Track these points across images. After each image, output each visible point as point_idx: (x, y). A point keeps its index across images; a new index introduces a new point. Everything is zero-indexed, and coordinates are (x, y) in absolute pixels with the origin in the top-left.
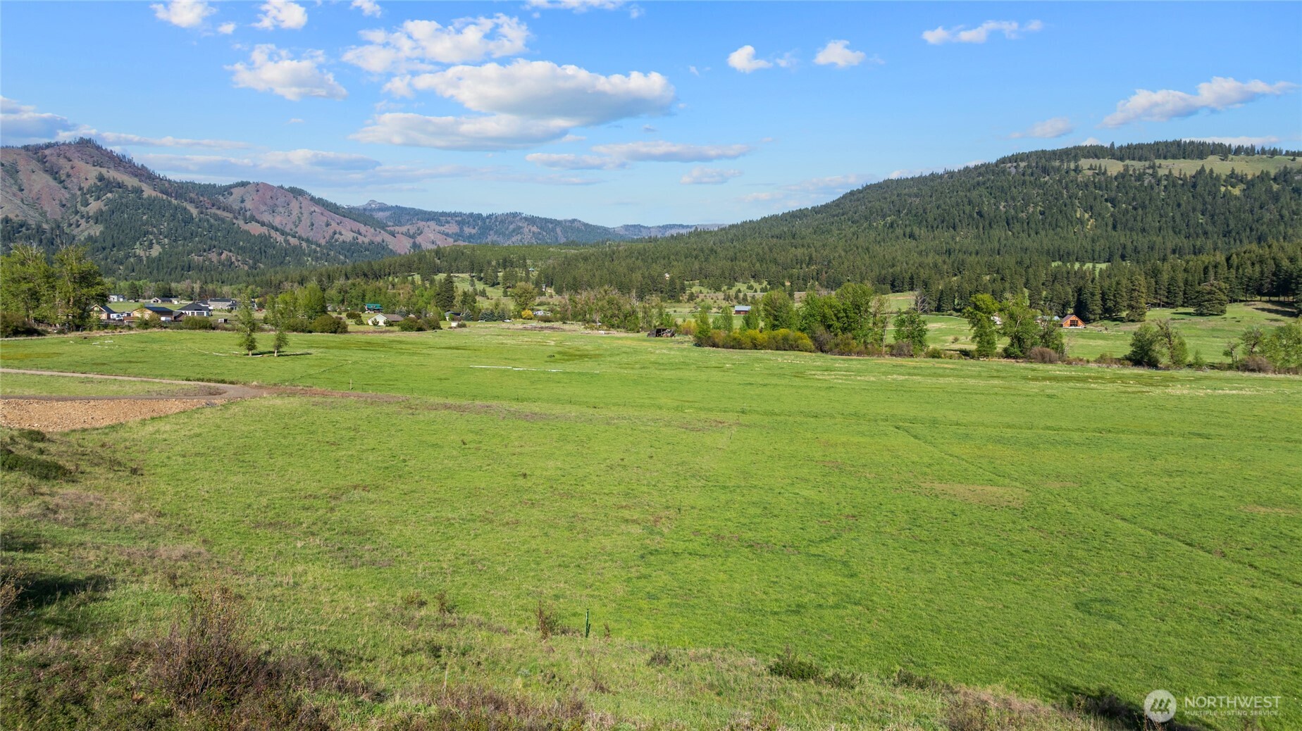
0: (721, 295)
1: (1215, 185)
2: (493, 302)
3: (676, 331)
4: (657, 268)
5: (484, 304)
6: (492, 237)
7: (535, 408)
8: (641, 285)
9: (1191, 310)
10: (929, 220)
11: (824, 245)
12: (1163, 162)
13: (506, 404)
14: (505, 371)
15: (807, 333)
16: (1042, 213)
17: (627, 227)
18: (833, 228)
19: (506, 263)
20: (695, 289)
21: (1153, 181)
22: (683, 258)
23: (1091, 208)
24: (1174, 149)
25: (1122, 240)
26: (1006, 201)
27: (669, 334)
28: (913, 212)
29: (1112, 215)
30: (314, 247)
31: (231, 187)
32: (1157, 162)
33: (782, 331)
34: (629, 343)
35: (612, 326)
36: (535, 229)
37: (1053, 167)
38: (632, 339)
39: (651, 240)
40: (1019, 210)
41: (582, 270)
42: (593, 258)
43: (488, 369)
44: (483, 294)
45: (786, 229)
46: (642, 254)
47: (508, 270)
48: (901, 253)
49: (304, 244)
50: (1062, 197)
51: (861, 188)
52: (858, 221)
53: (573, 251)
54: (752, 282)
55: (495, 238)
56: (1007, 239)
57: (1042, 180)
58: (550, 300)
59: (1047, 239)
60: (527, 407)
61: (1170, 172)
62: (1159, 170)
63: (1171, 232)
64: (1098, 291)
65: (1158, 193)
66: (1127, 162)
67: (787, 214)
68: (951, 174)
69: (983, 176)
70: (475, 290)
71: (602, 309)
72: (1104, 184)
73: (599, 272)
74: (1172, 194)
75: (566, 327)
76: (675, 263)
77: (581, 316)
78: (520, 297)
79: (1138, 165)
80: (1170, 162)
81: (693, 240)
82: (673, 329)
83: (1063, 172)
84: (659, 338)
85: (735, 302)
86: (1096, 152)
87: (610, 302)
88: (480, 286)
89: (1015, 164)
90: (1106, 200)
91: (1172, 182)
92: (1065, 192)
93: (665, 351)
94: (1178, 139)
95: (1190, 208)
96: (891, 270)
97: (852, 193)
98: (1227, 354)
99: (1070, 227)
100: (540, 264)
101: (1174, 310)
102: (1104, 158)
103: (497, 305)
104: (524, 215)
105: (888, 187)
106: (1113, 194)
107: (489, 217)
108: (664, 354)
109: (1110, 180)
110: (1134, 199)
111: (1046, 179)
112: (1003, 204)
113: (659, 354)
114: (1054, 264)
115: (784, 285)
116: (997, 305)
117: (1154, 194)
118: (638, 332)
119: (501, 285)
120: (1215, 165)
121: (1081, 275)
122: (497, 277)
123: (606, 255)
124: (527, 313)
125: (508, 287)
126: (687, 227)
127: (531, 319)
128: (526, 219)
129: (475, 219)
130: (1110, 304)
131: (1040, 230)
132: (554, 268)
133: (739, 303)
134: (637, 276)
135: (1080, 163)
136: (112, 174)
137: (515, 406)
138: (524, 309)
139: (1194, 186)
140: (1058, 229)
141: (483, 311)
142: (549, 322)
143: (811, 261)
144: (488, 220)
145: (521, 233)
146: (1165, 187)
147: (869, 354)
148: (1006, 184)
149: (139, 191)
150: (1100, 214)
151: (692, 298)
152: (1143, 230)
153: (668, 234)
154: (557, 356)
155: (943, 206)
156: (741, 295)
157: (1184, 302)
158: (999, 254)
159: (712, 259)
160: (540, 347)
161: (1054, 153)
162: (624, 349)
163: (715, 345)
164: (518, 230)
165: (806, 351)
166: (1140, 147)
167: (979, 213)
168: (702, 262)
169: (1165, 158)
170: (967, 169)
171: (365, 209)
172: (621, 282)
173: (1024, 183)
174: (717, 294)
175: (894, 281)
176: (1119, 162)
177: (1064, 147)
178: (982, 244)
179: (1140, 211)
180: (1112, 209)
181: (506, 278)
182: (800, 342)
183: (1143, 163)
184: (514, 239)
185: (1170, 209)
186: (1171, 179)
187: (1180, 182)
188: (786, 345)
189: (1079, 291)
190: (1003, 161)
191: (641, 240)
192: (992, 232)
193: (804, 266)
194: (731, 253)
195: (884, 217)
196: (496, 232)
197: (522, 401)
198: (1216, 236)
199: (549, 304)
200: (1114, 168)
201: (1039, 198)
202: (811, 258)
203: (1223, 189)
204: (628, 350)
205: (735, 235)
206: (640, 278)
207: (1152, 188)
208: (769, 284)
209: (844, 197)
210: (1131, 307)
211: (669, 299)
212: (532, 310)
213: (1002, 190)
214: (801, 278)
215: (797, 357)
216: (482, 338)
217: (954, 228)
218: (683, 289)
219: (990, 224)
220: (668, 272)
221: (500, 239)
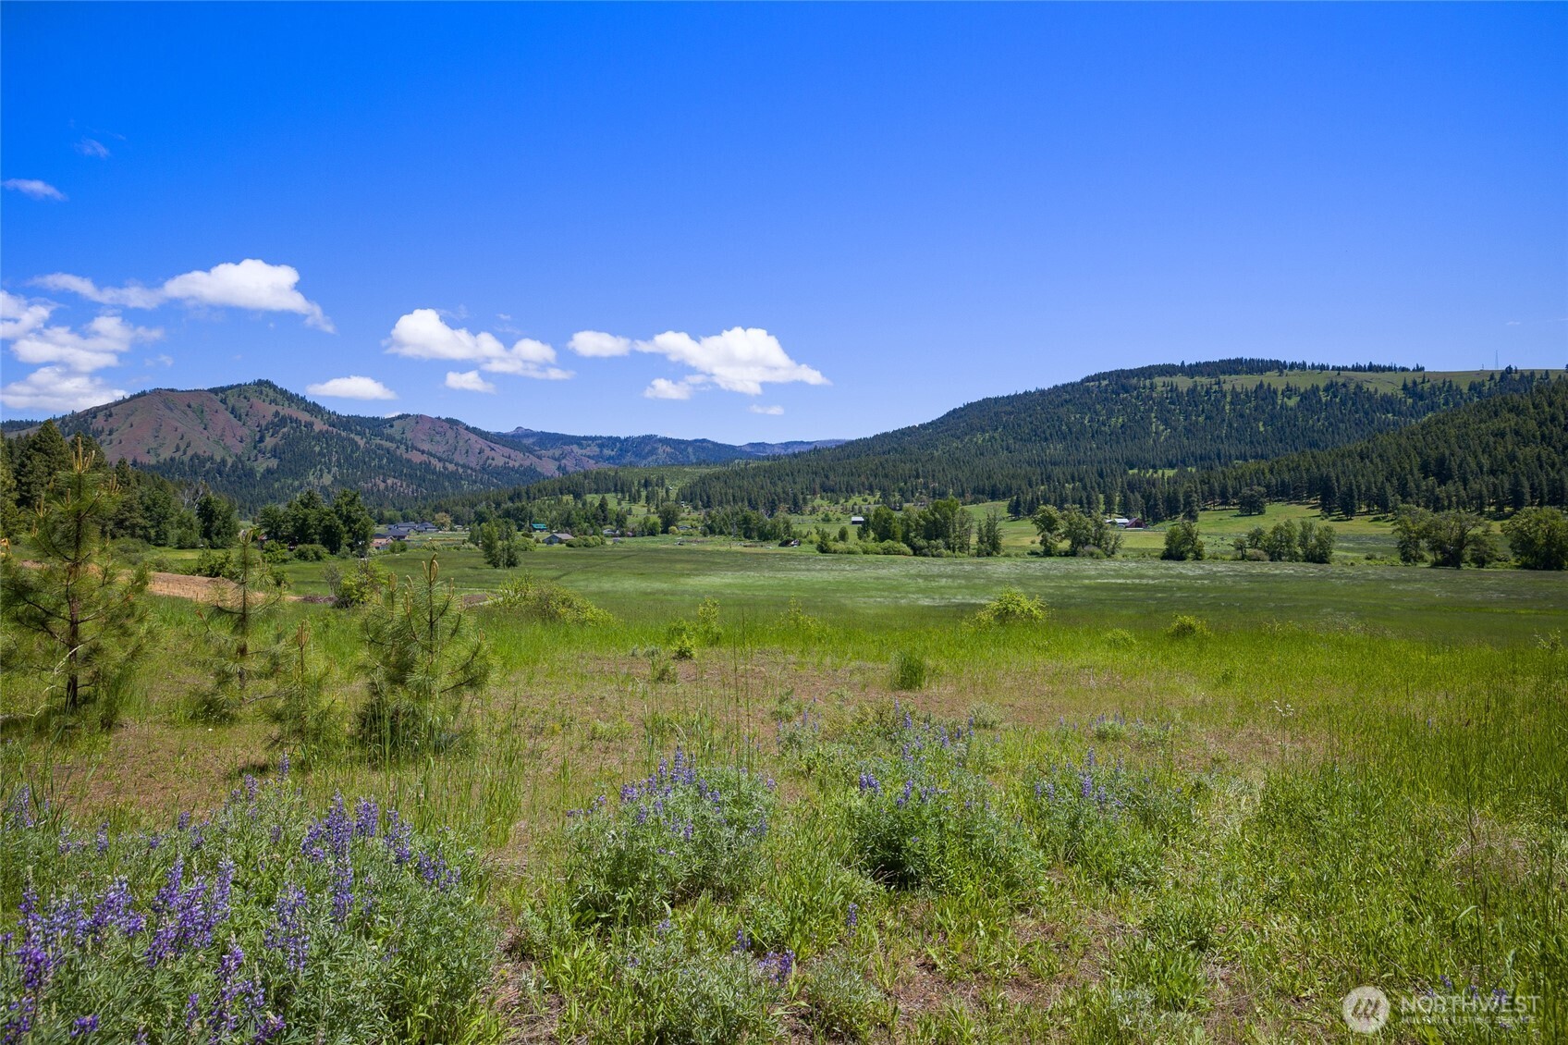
0: (839, 507)
1: (1273, 397)
3: (801, 542)
5: (632, 521)
11: (929, 460)
12: (1227, 378)
15: (906, 541)
17: (751, 445)
19: (647, 483)
20: (817, 502)
21: (1219, 395)
23: (1166, 420)
26: (1091, 416)
28: (1009, 428)
30: (469, 471)
31: (393, 419)
32: (1222, 378)
35: (748, 538)
36: (669, 449)
37: (1131, 385)
39: (775, 458)
40: (1102, 424)
41: (715, 488)
42: (724, 476)
44: (630, 512)
45: (896, 445)
46: (769, 472)
48: (996, 465)
49: (461, 470)
51: (962, 406)
54: (868, 496)
57: (1122, 396)
58: (689, 516)
61: (1234, 386)
62: (1224, 386)
63: (1235, 441)
64: (1159, 498)
66: (1197, 378)
68: (1042, 393)
69: (1070, 394)
70: (623, 508)
72: (1176, 399)
77: (719, 529)
78: (667, 515)
80: (1233, 378)
82: (799, 540)
83: (1140, 389)
85: (851, 514)
86: (1168, 370)
88: (626, 504)
89: (1097, 382)
90: (1179, 414)
91: (1236, 396)
94: (1240, 357)
95: (1251, 418)
96: (988, 481)
97: (954, 411)
99: (1146, 438)
100: (678, 483)
102: (1175, 375)
103: (645, 522)
107: (627, 439)
109: (1181, 395)
111: (1125, 396)
112: (1088, 418)
114: (1131, 472)
121: (1152, 483)
123: (736, 473)
124: (672, 528)
126: (808, 443)
128: (660, 440)
131: (1121, 442)
132: (691, 486)
133: (855, 515)
135: (1154, 380)
136: (286, 411)
138: (670, 525)
139: (1257, 400)
140: (1136, 440)
142: (693, 536)
144: (625, 443)
145: (657, 453)
146: (1231, 400)
148: (1090, 401)
149: (309, 425)
150: (1173, 426)
151: (813, 510)
153: (790, 451)
156: (856, 507)
157: (1236, 505)
158: (1085, 464)
161: (1131, 371)
163: (834, 552)
164: (653, 450)
166: (1207, 364)
169: (1229, 374)
170: (1056, 387)
171: (513, 436)
173: (1106, 399)
174: (836, 506)
175: (990, 491)
176: (1189, 379)
177: (1140, 366)
179: (1208, 423)
180: (1184, 421)
181: (648, 497)
182: (901, 548)
183: (1210, 379)
186: (1234, 393)
187: (1243, 396)
190: (1088, 379)
195: (983, 433)
196: (633, 453)
198: (1274, 442)
200: (1185, 384)
201: (1119, 413)
203: (1280, 400)
207: (1219, 402)
208: (882, 496)
209: (949, 414)
210: (1186, 509)
211: (794, 511)
212: (677, 526)
213: (1086, 406)
217: (1045, 441)
218: (805, 503)
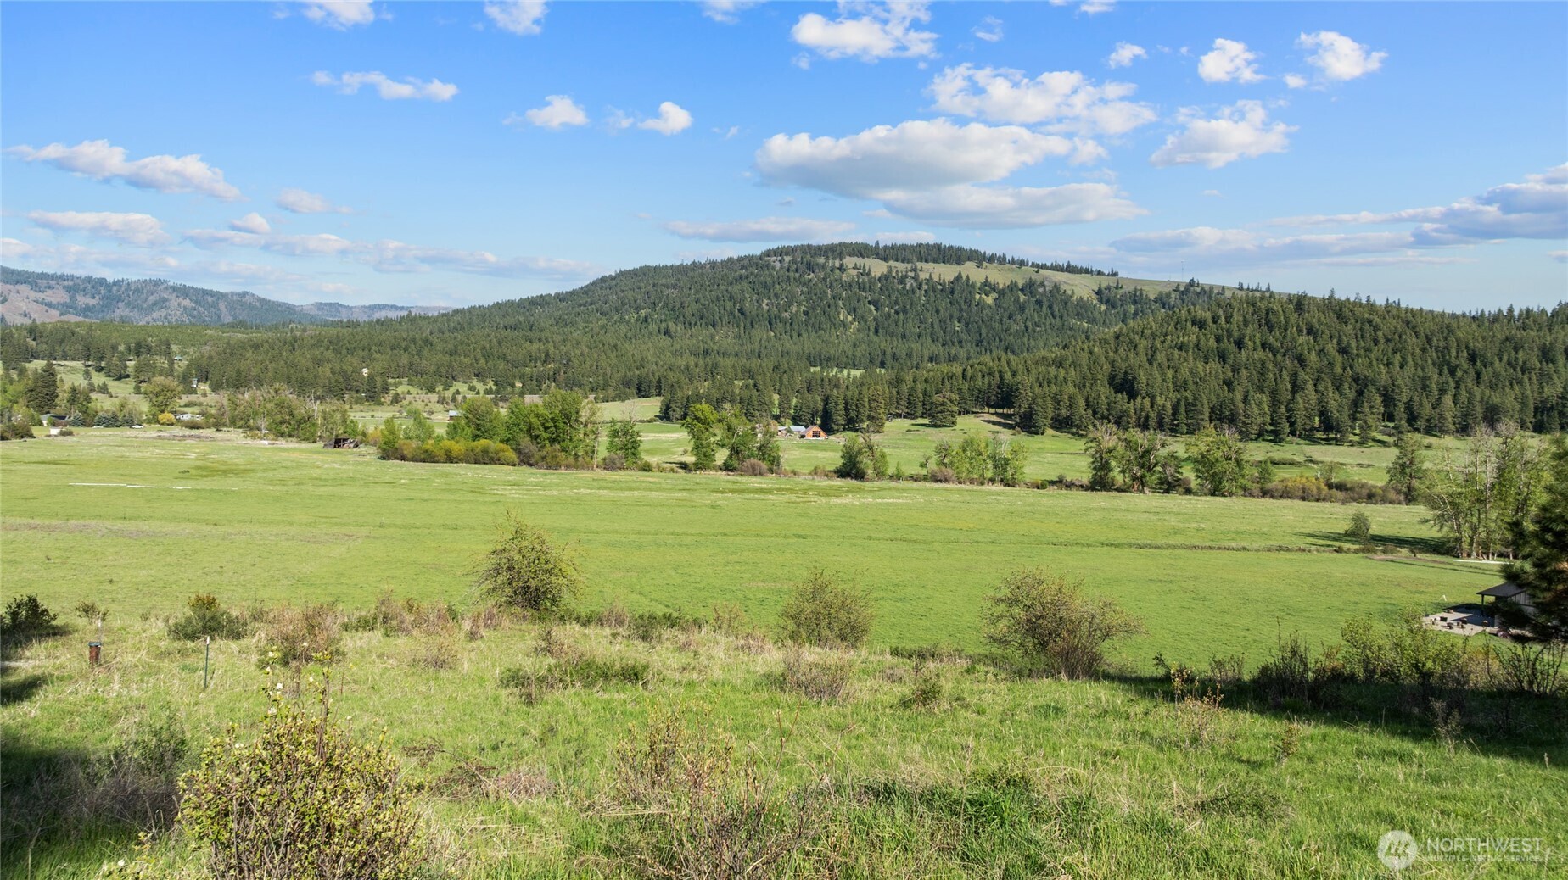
0: (434, 397)
1: (970, 292)
2: (117, 401)
3: (362, 439)
4: (354, 361)
5: (102, 404)
6: (121, 311)
7: (144, 526)
8: (330, 382)
9: (927, 421)
10: (686, 315)
11: (564, 341)
12: (925, 266)
13: (108, 523)
14: (115, 488)
15: (511, 445)
16: (806, 313)
17: (320, 306)
18: (578, 319)
19: (139, 349)
20: (402, 389)
21: (914, 284)
22: (389, 349)
23: (855, 310)
24: (934, 253)
25: (883, 345)
26: (769, 298)
27: (352, 445)
28: (670, 305)
29: (874, 319)
32: (919, 265)
33: (483, 442)
34: (293, 456)
35: (282, 435)
36: (187, 303)
37: (817, 264)
38: (301, 450)
39: (349, 324)
40: (781, 310)
41: (250, 363)
42: (266, 345)
43: (93, 487)
44: (104, 389)
45: (521, 319)
46: (335, 344)
47: (142, 358)
48: (651, 352)
50: (826, 296)
51: (613, 274)
52: (607, 313)
53: (240, 335)
54: (475, 382)
55: (127, 312)
56: (768, 340)
57: (806, 277)
58: (202, 399)
59: (809, 343)
60: (132, 526)
61: (930, 276)
62: (920, 273)
63: (929, 340)
64: (841, 401)
65: (919, 298)
66: (891, 263)
67: (525, 300)
68: (713, 265)
69: (746, 270)
70: (91, 384)
71: (269, 414)
72: (868, 285)
73: (274, 365)
74: (932, 299)
75: (219, 435)
76: (379, 356)
77: (243, 421)
78: (157, 396)
79: (901, 267)
80: (929, 266)
81: (405, 326)
82: (359, 438)
83: (828, 270)
84: (338, 450)
85: (452, 406)
86: (861, 250)
87: (280, 405)
88: (98, 379)
89: (780, 258)
90: (870, 303)
91: (933, 287)
92: (829, 291)
93: (336, 465)
94: (938, 243)
95: (947, 314)
96: (637, 372)
97: (603, 279)
98: (923, 465)
99: (833, 330)
100: (191, 351)
101: (913, 422)
102: (868, 257)
103: (122, 406)
104: (171, 284)
105: (644, 274)
106: (876, 296)
107: (118, 283)
108: (334, 468)
109: (872, 281)
110: (896, 303)
111: (810, 277)
112: (766, 301)
113: (326, 469)
114: (812, 369)
115: (513, 386)
116: (716, 415)
117: (915, 299)
118: (314, 442)
119: (131, 378)
120: (970, 271)
121: (835, 384)
122: (126, 367)
123: (285, 343)
124: (167, 416)
125: (142, 382)
127: (172, 424)
128: (174, 289)
129: (95, 285)
130: (853, 414)
131: (803, 332)
132: (210, 358)
134: (325, 372)
135: (844, 261)
137: (119, 524)
138: (163, 412)
139: (952, 292)
140: (821, 332)
141: (101, 414)
142: (198, 428)
143: (547, 359)
144: (115, 288)
145: (167, 308)
146: (926, 291)
147: (577, 468)
148: (769, 280)
150: (863, 317)
151: (396, 399)
152: (904, 336)
153: (375, 317)
154: (193, 472)
155: (702, 300)
156: (459, 398)
157: (923, 413)
158: (759, 356)
159: (426, 352)
160: (174, 462)
161: (819, 248)
162: (284, 464)
163: (403, 458)
164: (161, 303)
165: (508, 464)
166: (904, 247)
167: (741, 311)
168: (413, 355)
169: (926, 261)
172: (302, 378)
173: (788, 279)
174: (430, 395)
175: (640, 385)
176: (883, 262)
177: (830, 243)
178: (742, 345)
179: (901, 316)
180: (875, 312)
181: (138, 370)
182: (501, 454)
183: (905, 265)
184: (155, 315)
185: (929, 314)
186: (931, 284)
187: (940, 287)
188: (486, 458)
189: (826, 401)
190: (768, 253)
191: (334, 324)
192: (754, 332)
193: (538, 364)
194: (450, 346)
195: (638, 309)
196: (128, 305)
197: (130, 519)
198: (969, 344)
199: (201, 404)
200: (878, 268)
201: (802, 297)
202: (547, 355)
203: (977, 296)
204: (290, 464)
205: (459, 324)
206: (328, 374)
207: (914, 292)
208: (496, 384)
209: (594, 284)
210: (870, 418)
211: (367, 400)
212: (175, 413)
213: (766, 286)
214: (535, 378)
215: (493, 470)
216: (95, 450)
217: (714, 326)
218: (386, 389)
219: (752, 323)
220: (367, 367)
221: (134, 315)
